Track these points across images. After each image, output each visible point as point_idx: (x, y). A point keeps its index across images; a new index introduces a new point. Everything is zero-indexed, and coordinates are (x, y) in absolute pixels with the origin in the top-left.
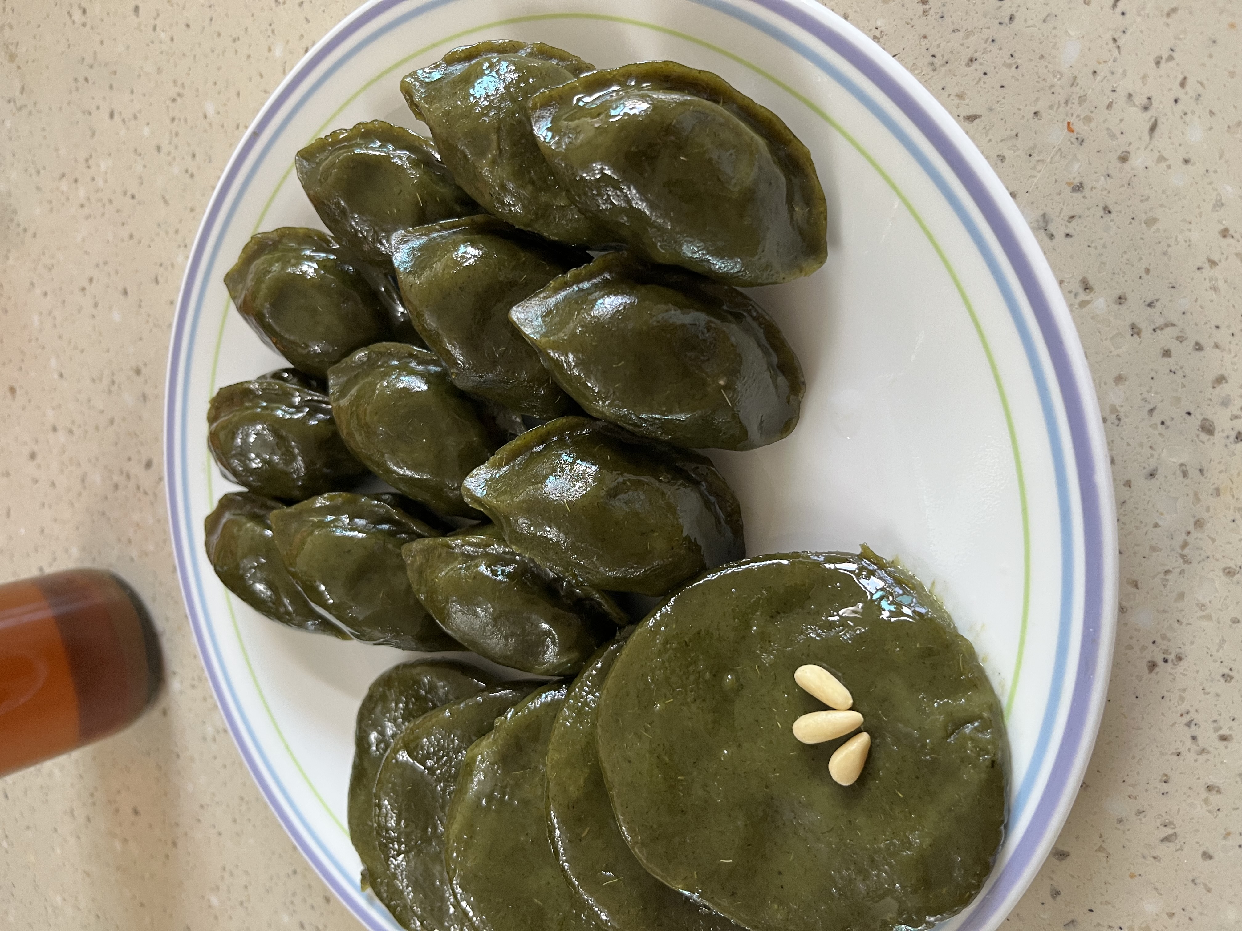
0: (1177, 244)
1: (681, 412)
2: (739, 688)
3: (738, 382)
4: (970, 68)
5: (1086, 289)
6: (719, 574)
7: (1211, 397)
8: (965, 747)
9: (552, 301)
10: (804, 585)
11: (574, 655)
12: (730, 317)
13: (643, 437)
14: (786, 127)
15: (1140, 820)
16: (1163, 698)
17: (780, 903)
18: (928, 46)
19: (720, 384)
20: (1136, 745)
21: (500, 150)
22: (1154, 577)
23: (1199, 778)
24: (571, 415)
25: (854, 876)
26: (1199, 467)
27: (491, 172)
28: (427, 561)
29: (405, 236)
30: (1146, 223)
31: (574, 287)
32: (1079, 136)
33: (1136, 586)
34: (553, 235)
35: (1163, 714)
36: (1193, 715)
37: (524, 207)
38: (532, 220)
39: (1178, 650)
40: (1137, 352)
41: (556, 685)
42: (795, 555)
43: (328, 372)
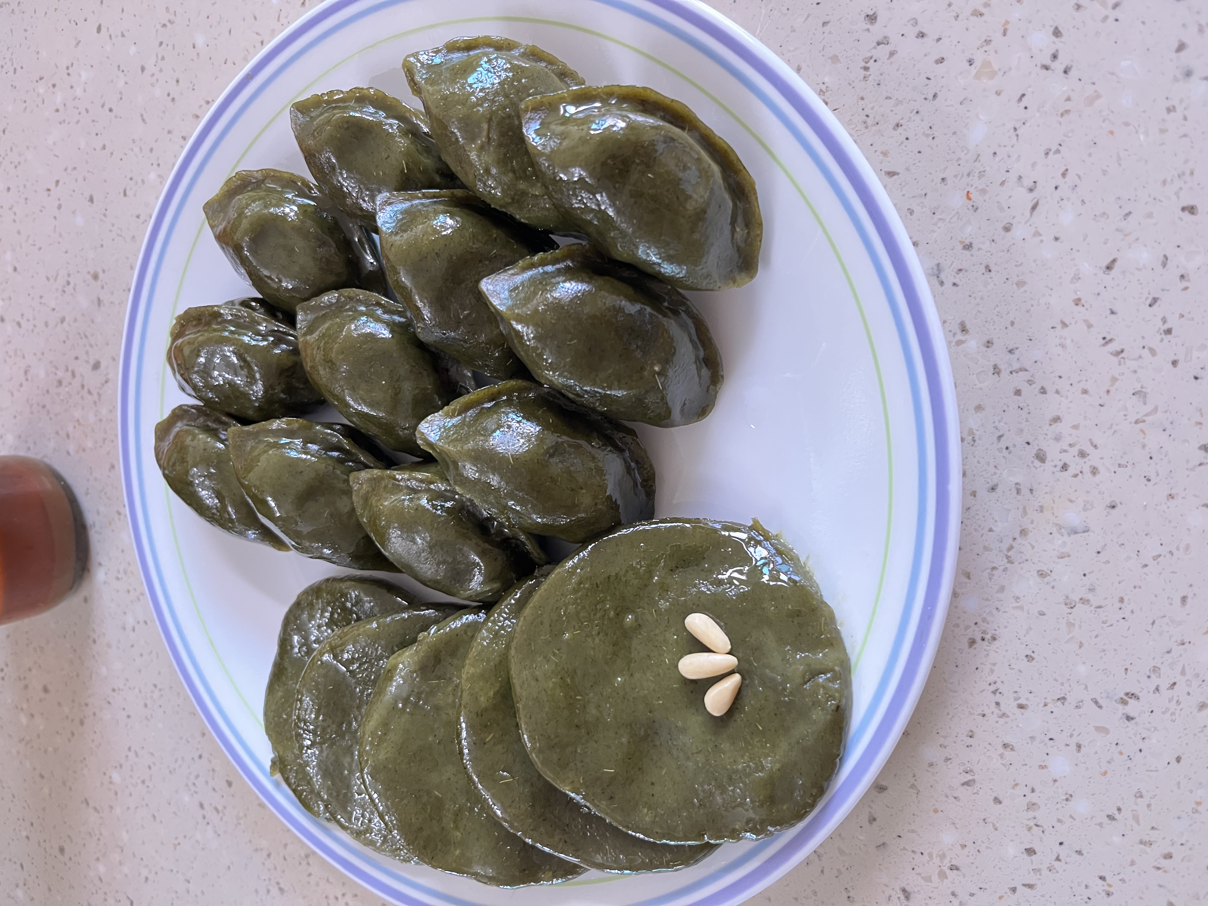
0: (1039, 305)
1: (620, 389)
2: (638, 626)
3: (670, 370)
4: (895, 132)
5: (963, 331)
6: (632, 529)
7: (1047, 432)
8: (817, 693)
9: (519, 279)
10: (702, 547)
11: (496, 585)
12: (670, 314)
13: (583, 405)
14: (738, 159)
15: (947, 765)
16: (977, 669)
17: (650, 808)
18: (864, 107)
19: (655, 370)
20: (951, 705)
21: (489, 138)
22: (983, 571)
23: (998, 737)
24: (520, 379)
25: (714, 790)
26: (1030, 488)
27: (479, 156)
28: (373, 490)
29: (389, 198)
30: (1017, 284)
31: (540, 269)
32: (974, 204)
33: (969, 577)
34: (524, 218)
35: (975, 682)
36: (999, 685)
37: (503, 191)
38: (508, 203)
39: (993, 632)
40: (995, 388)
41: (476, 610)
42: (697, 521)
43: (297, 308)
